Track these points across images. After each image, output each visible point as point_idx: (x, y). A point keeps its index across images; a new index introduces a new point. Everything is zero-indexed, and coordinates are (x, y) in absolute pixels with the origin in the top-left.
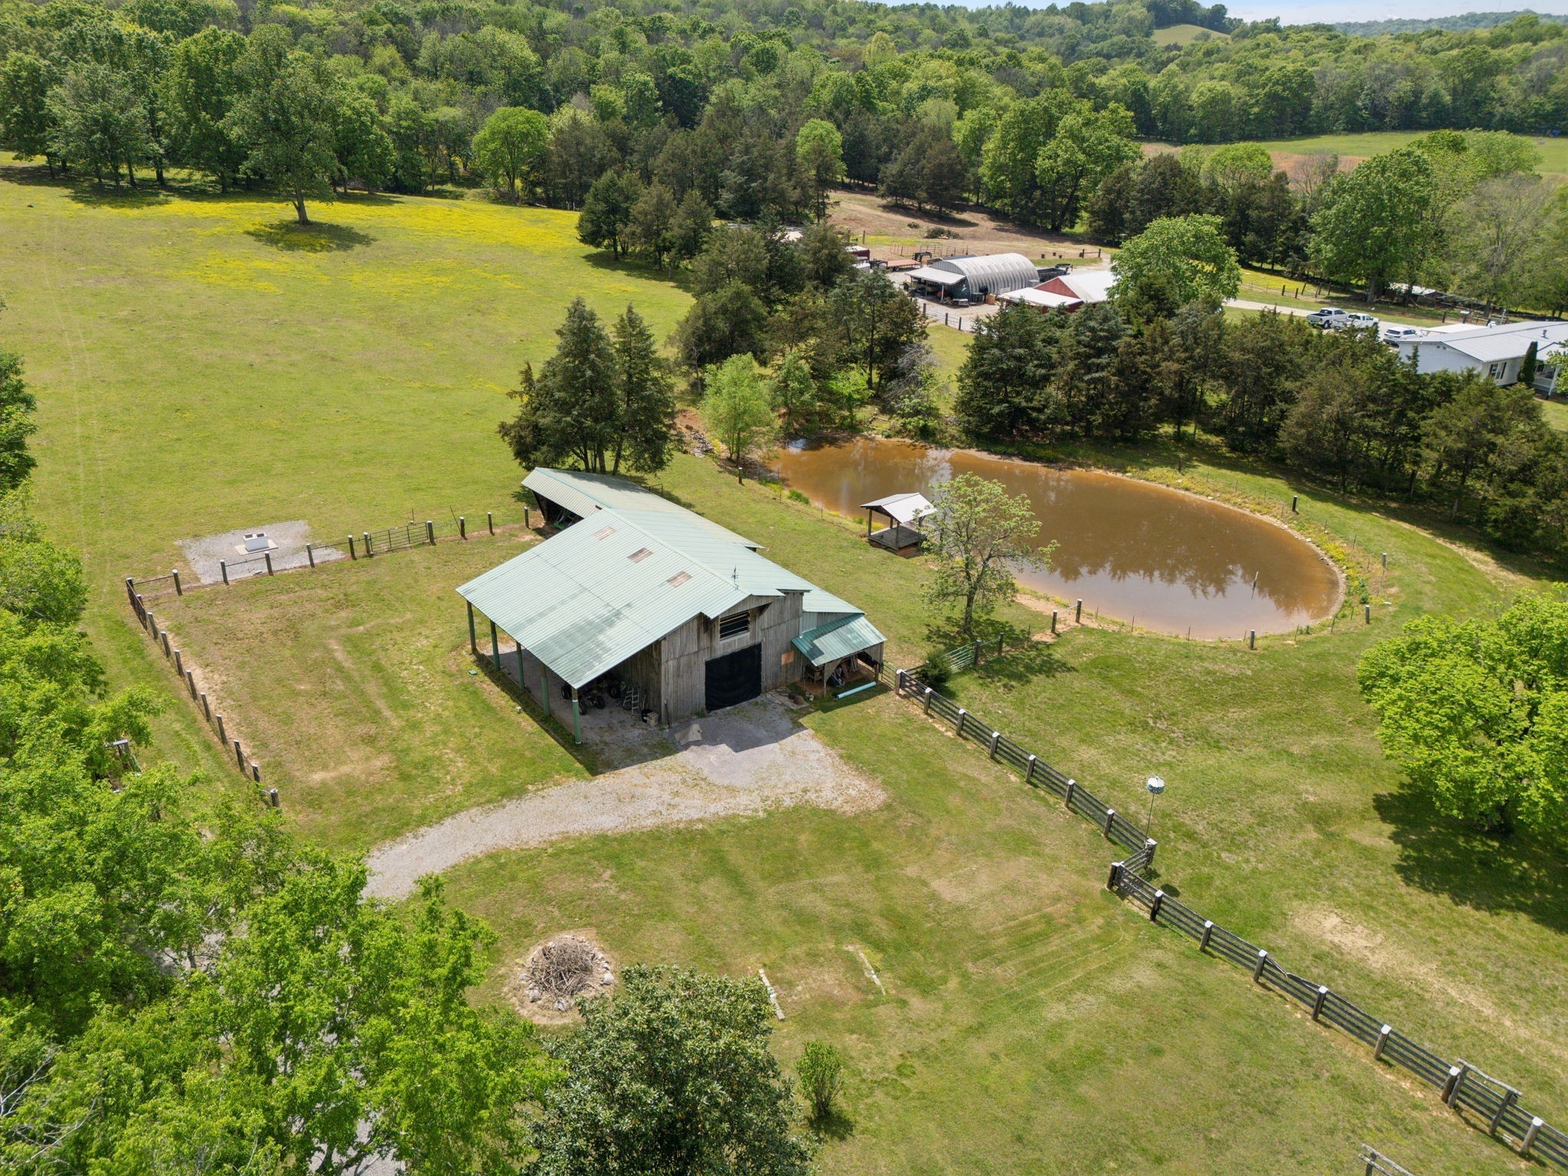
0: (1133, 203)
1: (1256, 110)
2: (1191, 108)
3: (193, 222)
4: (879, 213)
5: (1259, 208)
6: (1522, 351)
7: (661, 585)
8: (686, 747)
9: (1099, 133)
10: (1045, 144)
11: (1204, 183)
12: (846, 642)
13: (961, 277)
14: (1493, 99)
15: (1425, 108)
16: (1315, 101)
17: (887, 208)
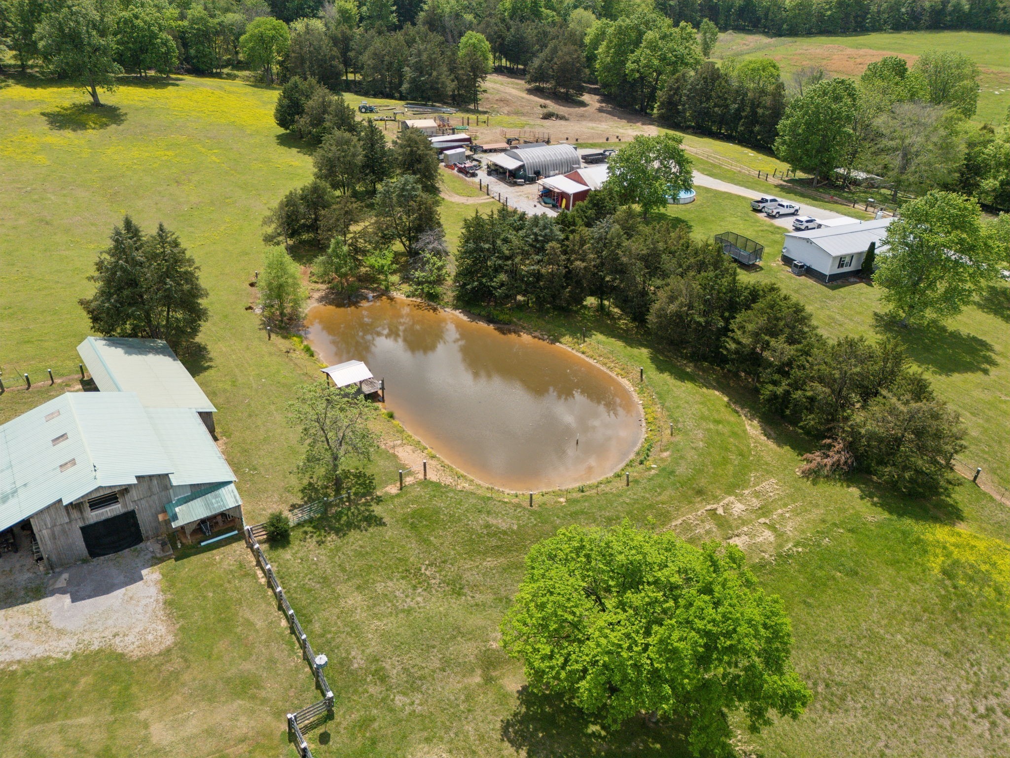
0: (684, 98)
1: (829, 13)
2: (785, 10)
3: (21, 104)
4: (525, 95)
5: (765, 107)
6: (865, 248)
7: (55, 469)
8: (52, 593)
9: (671, 45)
10: (633, 52)
11: (735, 84)
12: (208, 505)
13: (520, 163)
14: (999, 8)
15: (950, 14)
16: (872, 7)
17: (530, 91)
